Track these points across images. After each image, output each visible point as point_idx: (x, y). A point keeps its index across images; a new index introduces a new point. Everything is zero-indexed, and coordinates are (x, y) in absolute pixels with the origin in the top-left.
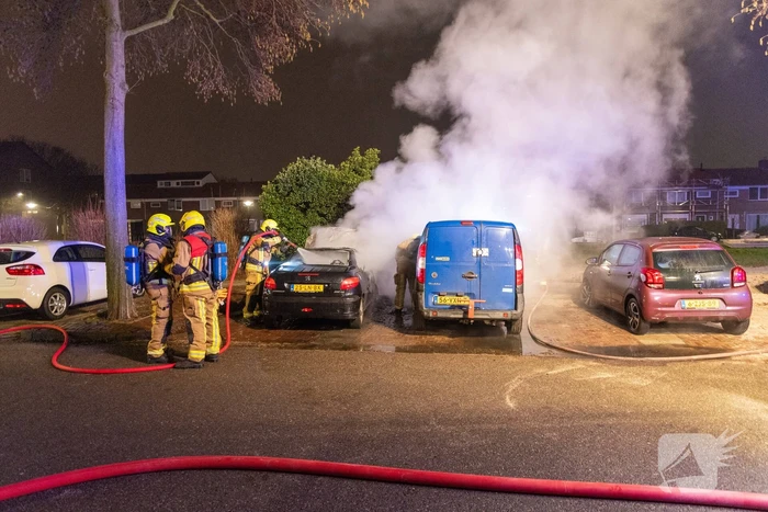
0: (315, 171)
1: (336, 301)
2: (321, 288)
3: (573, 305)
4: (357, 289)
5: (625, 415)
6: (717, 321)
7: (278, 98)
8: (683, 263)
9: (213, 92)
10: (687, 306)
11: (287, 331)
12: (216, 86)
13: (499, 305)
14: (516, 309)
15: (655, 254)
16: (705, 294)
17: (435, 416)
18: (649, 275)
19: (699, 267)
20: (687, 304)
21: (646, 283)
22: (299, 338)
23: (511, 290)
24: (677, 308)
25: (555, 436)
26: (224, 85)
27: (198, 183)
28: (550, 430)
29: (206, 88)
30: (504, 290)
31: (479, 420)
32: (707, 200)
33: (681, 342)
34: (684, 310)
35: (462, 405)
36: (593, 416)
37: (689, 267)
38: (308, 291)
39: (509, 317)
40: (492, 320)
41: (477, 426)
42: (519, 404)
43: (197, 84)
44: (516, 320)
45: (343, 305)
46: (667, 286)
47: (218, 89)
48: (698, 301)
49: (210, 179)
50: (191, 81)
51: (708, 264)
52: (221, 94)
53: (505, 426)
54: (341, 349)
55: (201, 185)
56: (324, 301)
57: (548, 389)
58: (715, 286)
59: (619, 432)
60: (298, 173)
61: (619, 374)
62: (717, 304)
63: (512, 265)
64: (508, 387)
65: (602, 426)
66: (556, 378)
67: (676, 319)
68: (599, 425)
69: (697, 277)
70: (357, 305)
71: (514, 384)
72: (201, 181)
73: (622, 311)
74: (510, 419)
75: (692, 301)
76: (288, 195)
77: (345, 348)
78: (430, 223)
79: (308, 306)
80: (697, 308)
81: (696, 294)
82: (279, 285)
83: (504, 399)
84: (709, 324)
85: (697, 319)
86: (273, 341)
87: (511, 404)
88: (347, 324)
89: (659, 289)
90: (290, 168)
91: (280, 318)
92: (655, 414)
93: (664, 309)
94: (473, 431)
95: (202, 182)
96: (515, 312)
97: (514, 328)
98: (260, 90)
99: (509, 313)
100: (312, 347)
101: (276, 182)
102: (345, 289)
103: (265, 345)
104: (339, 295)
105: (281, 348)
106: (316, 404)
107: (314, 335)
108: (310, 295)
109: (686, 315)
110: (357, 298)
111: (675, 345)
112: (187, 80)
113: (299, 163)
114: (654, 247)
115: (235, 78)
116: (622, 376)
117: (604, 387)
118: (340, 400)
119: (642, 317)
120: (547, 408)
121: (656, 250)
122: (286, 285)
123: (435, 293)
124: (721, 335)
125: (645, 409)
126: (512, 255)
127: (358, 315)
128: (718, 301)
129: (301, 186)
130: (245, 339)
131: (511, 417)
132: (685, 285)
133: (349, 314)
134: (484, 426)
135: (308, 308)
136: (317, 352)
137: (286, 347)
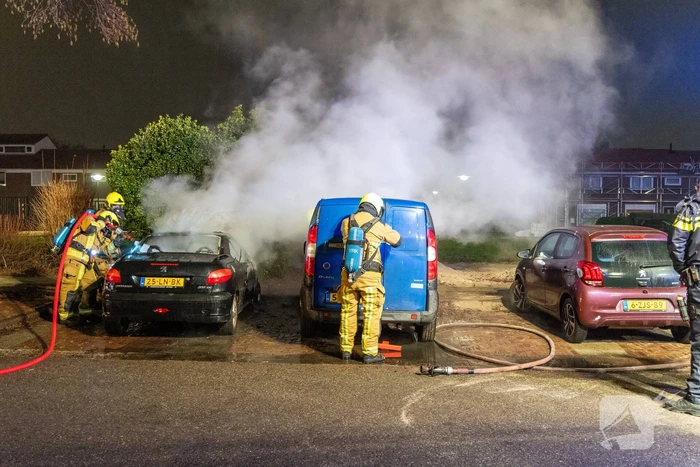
0: (182, 134)
1: (201, 299)
2: (180, 282)
3: (503, 308)
4: (229, 285)
5: (539, 431)
6: (666, 328)
7: (134, 37)
8: (626, 256)
9: (45, 26)
10: (630, 308)
11: (136, 338)
12: (50, 19)
13: (407, 303)
14: (427, 309)
15: (595, 245)
16: (650, 294)
17: (310, 435)
18: (586, 269)
19: (644, 262)
20: (630, 305)
21: (583, 279)
22: (151, 347)
23: (421, 286)
24: (618, 309)
25: (452, 455)
26: (61, 17)
27: (29, 149)
28: (447, 448)
29: (36, 20)
30: (413, 286)
31: (365, 439)
32: (676, 189)
33: (622, 351)
34: (625, 313)
35: (346, 423)
36: (502, 433)
37: (634, 261)
38: (164, 285)
39: (419, 319)
40: (398, 323)
41: (359, 446)
42: (417, 420)
43: (23, 14)
44: (427, 323)
45: (210, 304)
46: (607, 283)
47: (52, 21)
48: (643, 302)
49: (46, 144)
50: (15, 10)
51: (655, 258)
52: (56, 29)
53: (394, 445)
54: (202, 360)
55: (33, 152)
56: (186, 298)
57: (453, 403)
58: (662, 284)
59: (528, 450)
60: (160, 135)
61: (543, 386)
62: (664, 306)
63: (423, 255)
64: (406, 402)
65: (511, 443)
66: (466, 390)
67: (617, 323)
68: (506, 443)
69: (642, 272)
70: (227, 305)
71: (414, 398)
72: (33, 147)
73: (556, 315)
74: (402, 437)
75: (636, 302)
76: (146, 164)
77: (210, 358)
78: (322, 200)
79: (162, 305)
80: (642, 310)
81: (640, 294)
82: (125, 279)
83: (399, 415)
84: (657, 331)
85: (640, 323)
86: (113, 350)
87: (406, 420)
88: (214, 328)
89: (597, 286)
90: (149, 129)
91: (126, 322)
92: (574, 430)
93: (605, 311)
94: (354, 452)
95: (34, 149)
96: (425, 313)
97: (426, 334)
98: (108, 25)
99: (418, 314)
100: (164, 357)
101: (130, 147)
102: (212, 282)
103: (102, 355)
104: (205, 292)
105: (124, 358)
106: (158, 423)
107: (170, 342)
108: (166, 291)
109: (628, 318)
110: (229, 295)
111: (615, 355)
112: (9, 9)
113: (161, 122)
114: (594, 236)
115: (76, 10)
116: (545, 389)
117: (521, 400)
118: (191, 418)
119: (578, 320)
120: (450, 424)
121: (595, 240)
122: (134, 278)
123: (327, 289)
124: (670, 344)
125: (565, 424)
126: (424, 244)
127: (229, 317)
128: (664, 302)
129: (162, 153)
130: (78, 348)
131: (404, 435)
132: (629, 284)
133: (217, 316)
134: (368, 446)
135: (163, 308)
136: (169, 363)
137: (131, 358)
